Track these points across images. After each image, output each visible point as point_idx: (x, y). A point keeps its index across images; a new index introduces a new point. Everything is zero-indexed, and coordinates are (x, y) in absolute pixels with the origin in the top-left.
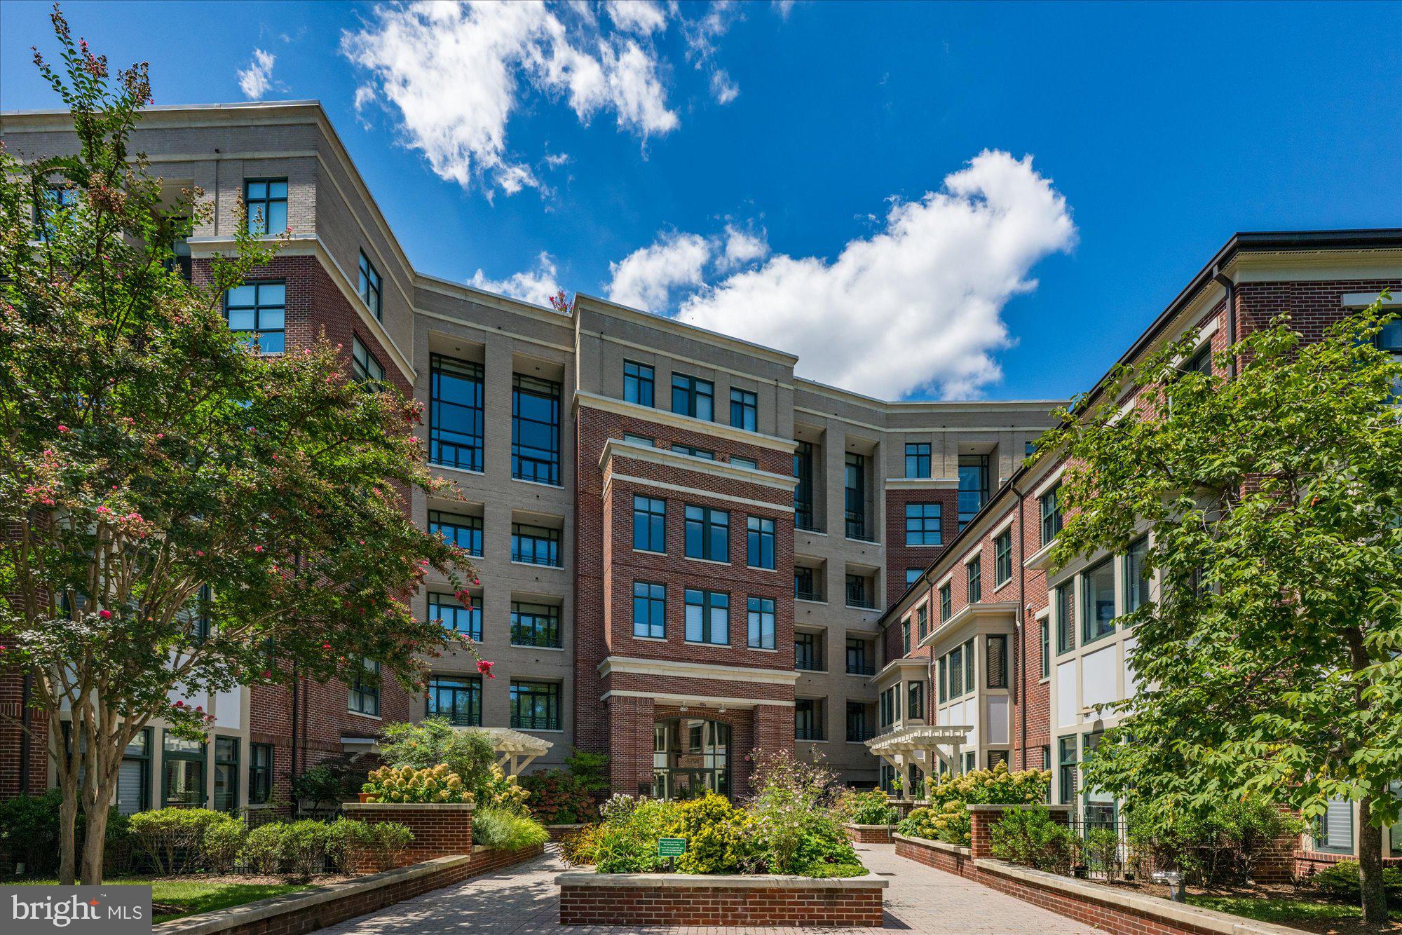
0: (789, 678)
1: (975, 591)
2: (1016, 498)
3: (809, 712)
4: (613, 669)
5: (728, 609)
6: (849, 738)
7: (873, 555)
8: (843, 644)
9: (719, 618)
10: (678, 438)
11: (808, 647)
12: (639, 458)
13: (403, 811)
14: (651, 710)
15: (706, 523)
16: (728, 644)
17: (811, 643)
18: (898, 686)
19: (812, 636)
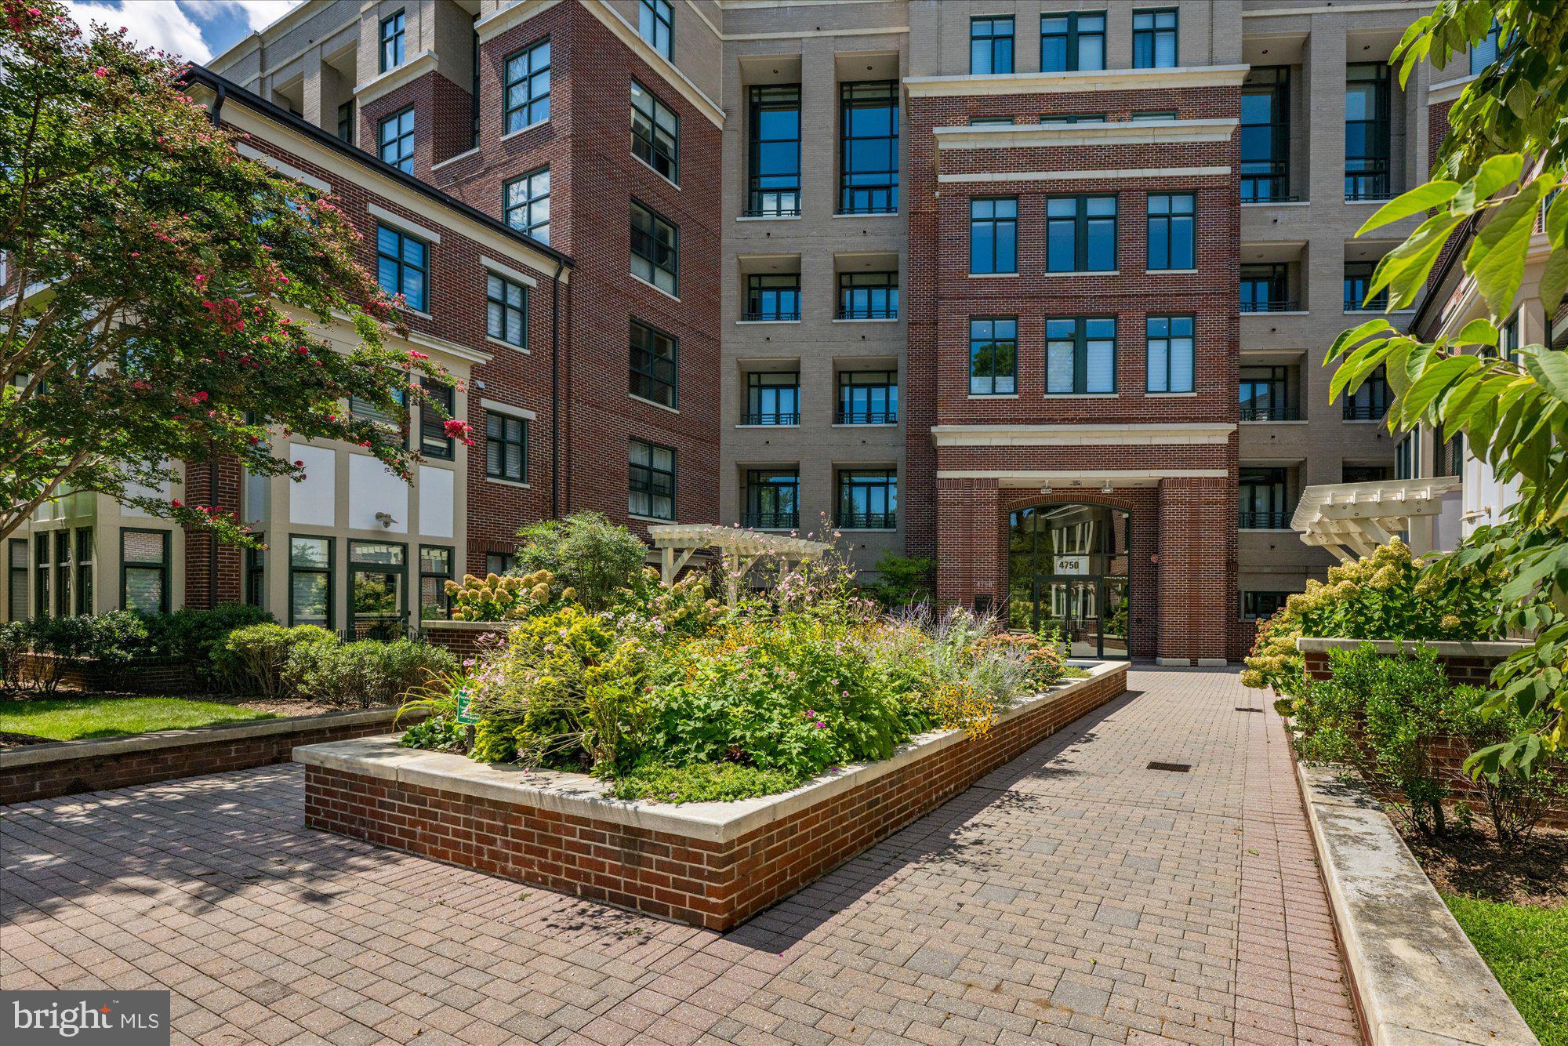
0: (1216, 434)
3: (1279, 487)
5: (1115, 340)
9: (1100, 356)
10: (1049, 108)
11: (1279, 386)
12: (979, 146)
14: (994, 495)
15: (1081, 220)
16: (1115, 392)
17: (1285, 380)
19: (1285, 368)
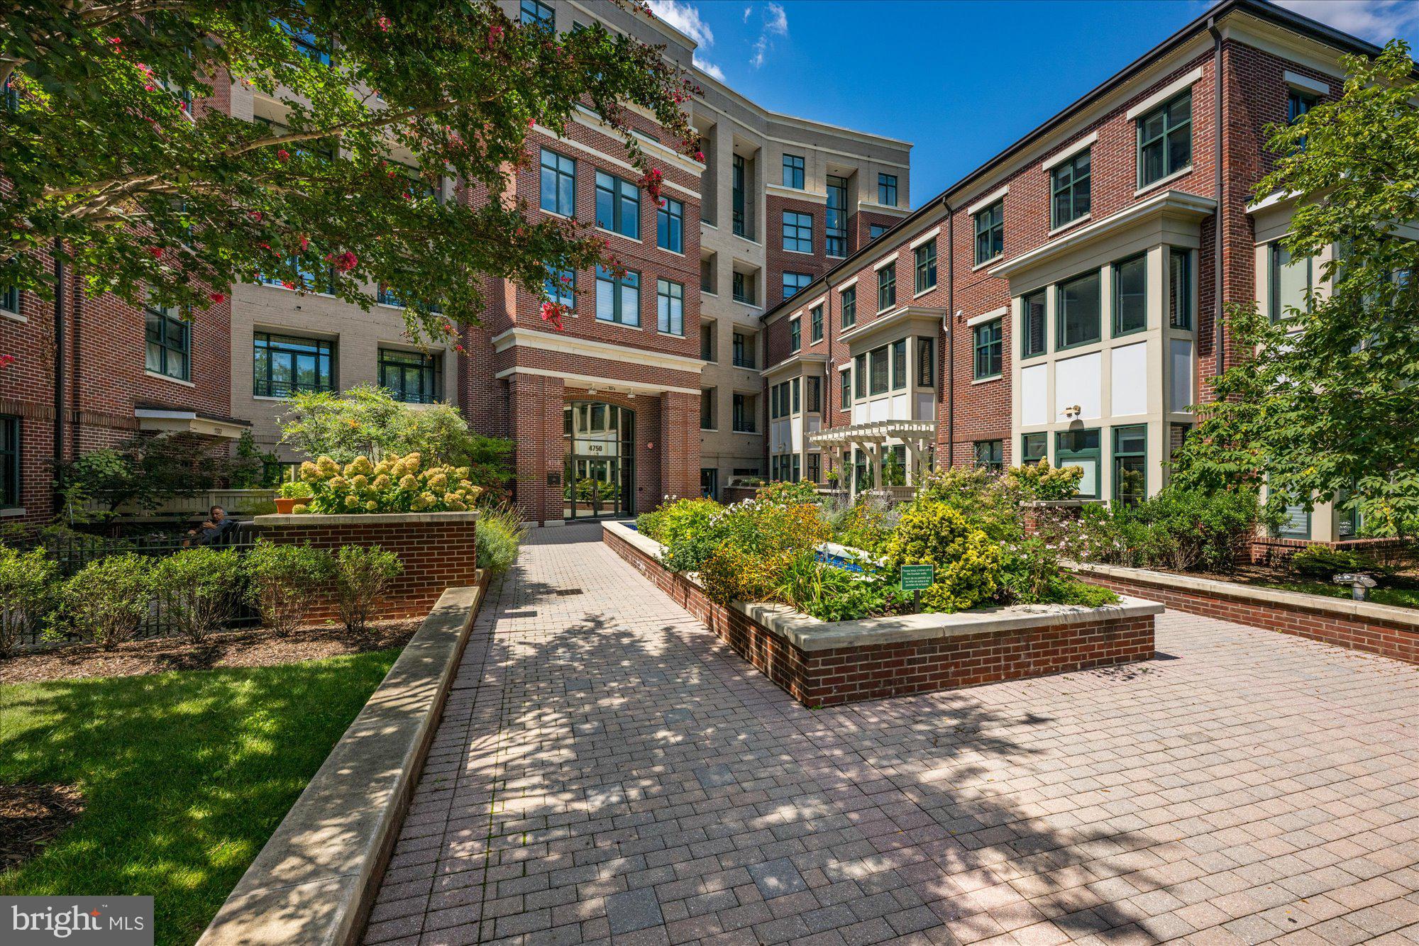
0: (695, 366)
1: (889, 296)
2: (946, 212)
4: (519, 342)
5: (639, 289)
6: (736, 428)
7: (755, 254)
8: (730, 338)
9: (629, 298)
13: (366, 526)
14: (560, 391)
15: (616, 193)
16: (639, 326)
18: (796, 381)
19: (708, 325)
